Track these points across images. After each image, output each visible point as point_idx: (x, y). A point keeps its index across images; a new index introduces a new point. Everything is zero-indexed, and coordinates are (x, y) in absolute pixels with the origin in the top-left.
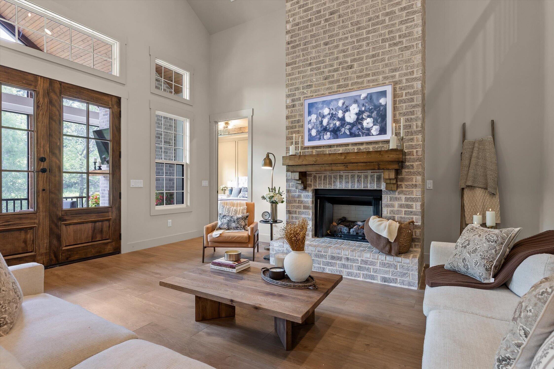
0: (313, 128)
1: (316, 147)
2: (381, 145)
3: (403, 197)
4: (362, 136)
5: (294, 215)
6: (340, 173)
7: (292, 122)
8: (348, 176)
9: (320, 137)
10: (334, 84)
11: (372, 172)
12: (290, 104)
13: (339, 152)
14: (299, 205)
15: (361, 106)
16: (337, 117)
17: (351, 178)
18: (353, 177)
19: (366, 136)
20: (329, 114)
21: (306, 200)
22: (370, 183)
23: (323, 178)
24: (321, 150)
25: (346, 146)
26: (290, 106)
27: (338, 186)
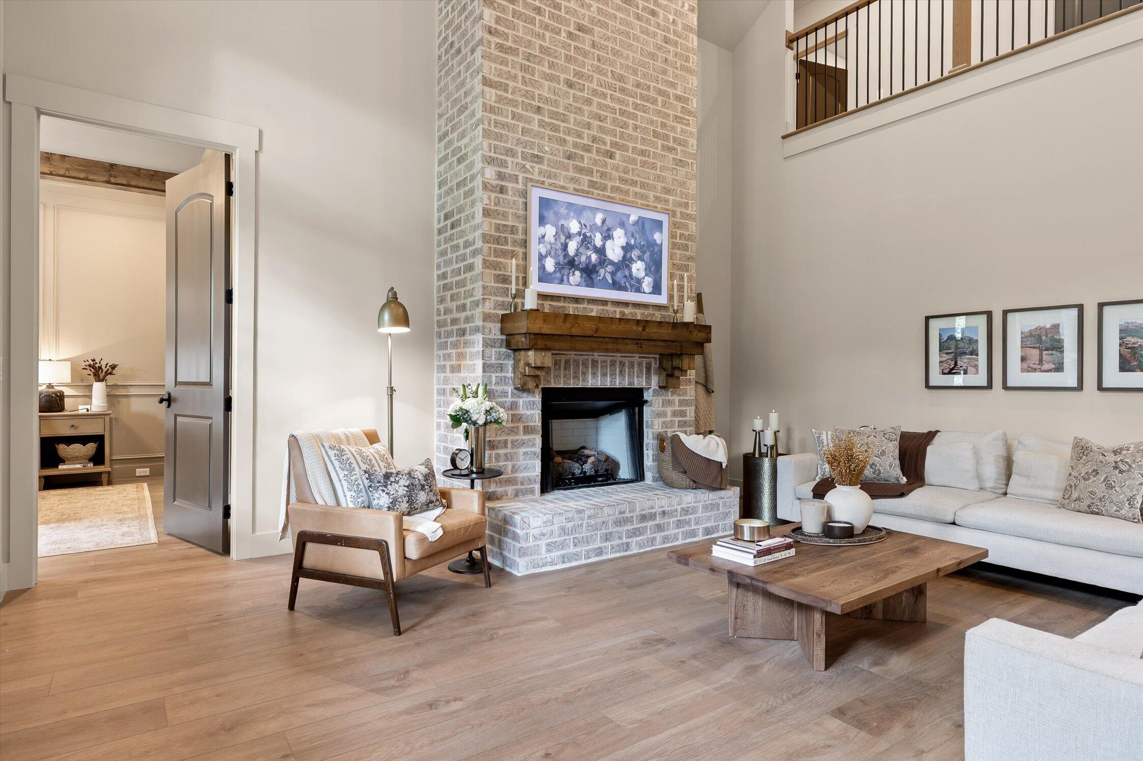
0: (548, 253)
1: (551, 298)
2: (651, 311)
3: (676, 399)
4: (629, 290)
5: (502, 452)
6: (593, 355)
7: (498, 228)
8: (606, 362)
9: (562, 277)
10: (582, 174)
11: (640, 357)
12: (494, 183)
13: (592, 314)
14: (513, 425)
15: (629, 235)
16: (593, 244)
17: (610, 366)
18: (613, 364)
19: (636, 292)
20: (579, 233)
21: (529, 413)
22: (637, 377)
23: (562, 365)
24: (560, 304)
25: (604, 305)
26: (493, 186)
27: (590, 382)
